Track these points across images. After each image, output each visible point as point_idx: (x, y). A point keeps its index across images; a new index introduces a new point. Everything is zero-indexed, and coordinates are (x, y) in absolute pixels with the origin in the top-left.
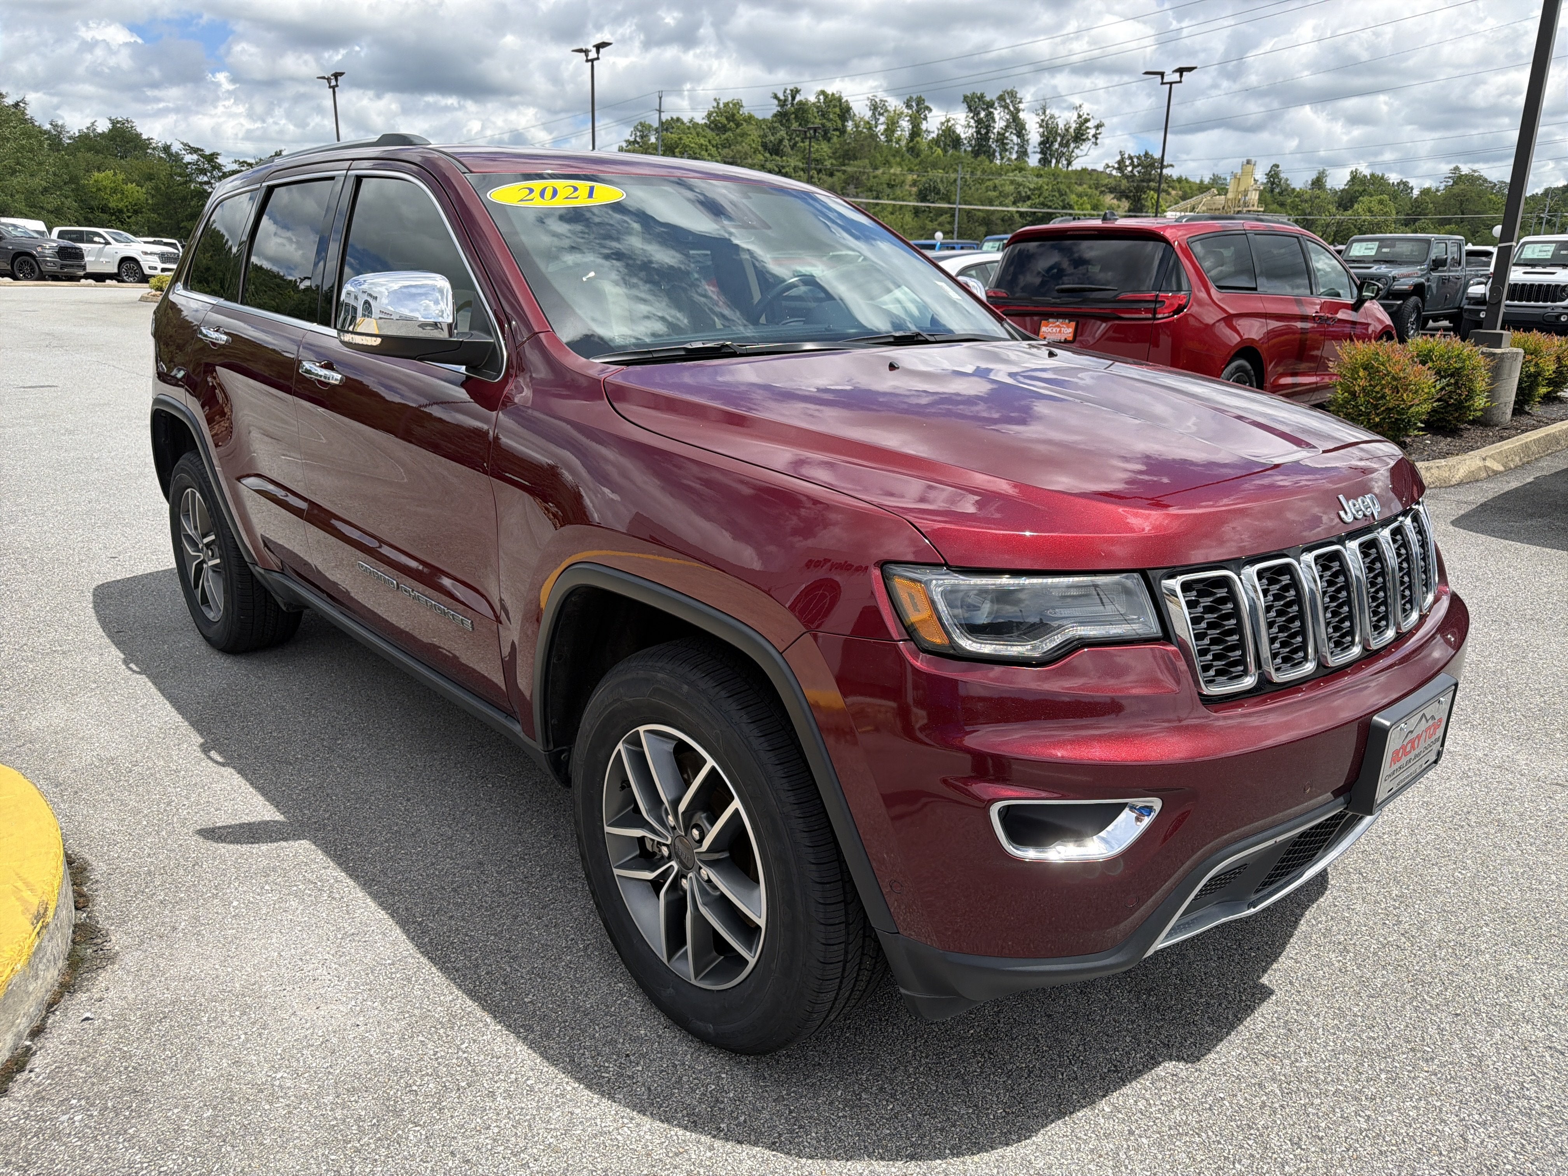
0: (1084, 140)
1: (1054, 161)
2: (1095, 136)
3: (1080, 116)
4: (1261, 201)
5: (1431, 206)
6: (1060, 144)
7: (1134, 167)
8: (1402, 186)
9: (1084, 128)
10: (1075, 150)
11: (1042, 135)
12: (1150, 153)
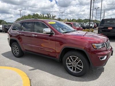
3: (55, 15)
4: (67, 21)
5: (77, 21)
8: (75, 19)
10: (55, 18)
11: (52, 17)
12: (60, 18)
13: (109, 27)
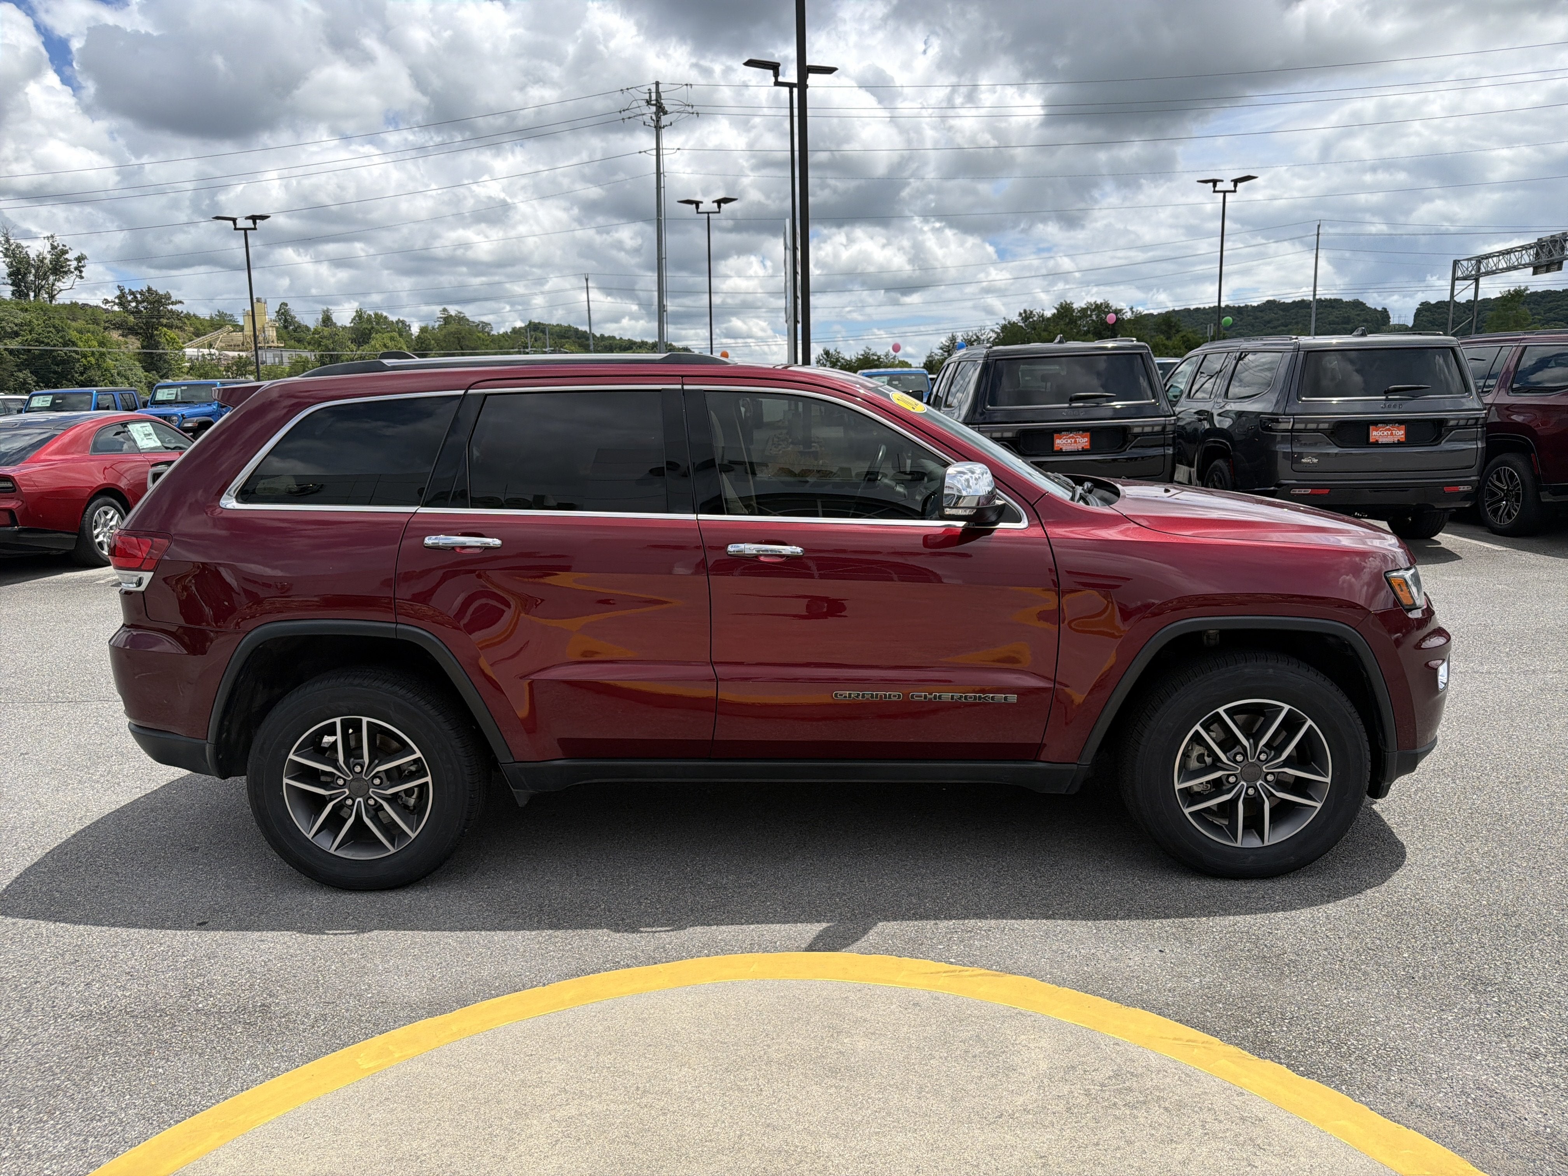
0: (66, 273)
1: (32, 294)
2: (78, 268)
3: (53, 247)
4: (280, 338)
5: (433, 342)
6: (35, 276)
7: (138, 302)
8: (400, 324)
9: (62, 259)
10: (57, 284)
11: (10, 266)
12: (154, 289)
13: (1059, 431)
